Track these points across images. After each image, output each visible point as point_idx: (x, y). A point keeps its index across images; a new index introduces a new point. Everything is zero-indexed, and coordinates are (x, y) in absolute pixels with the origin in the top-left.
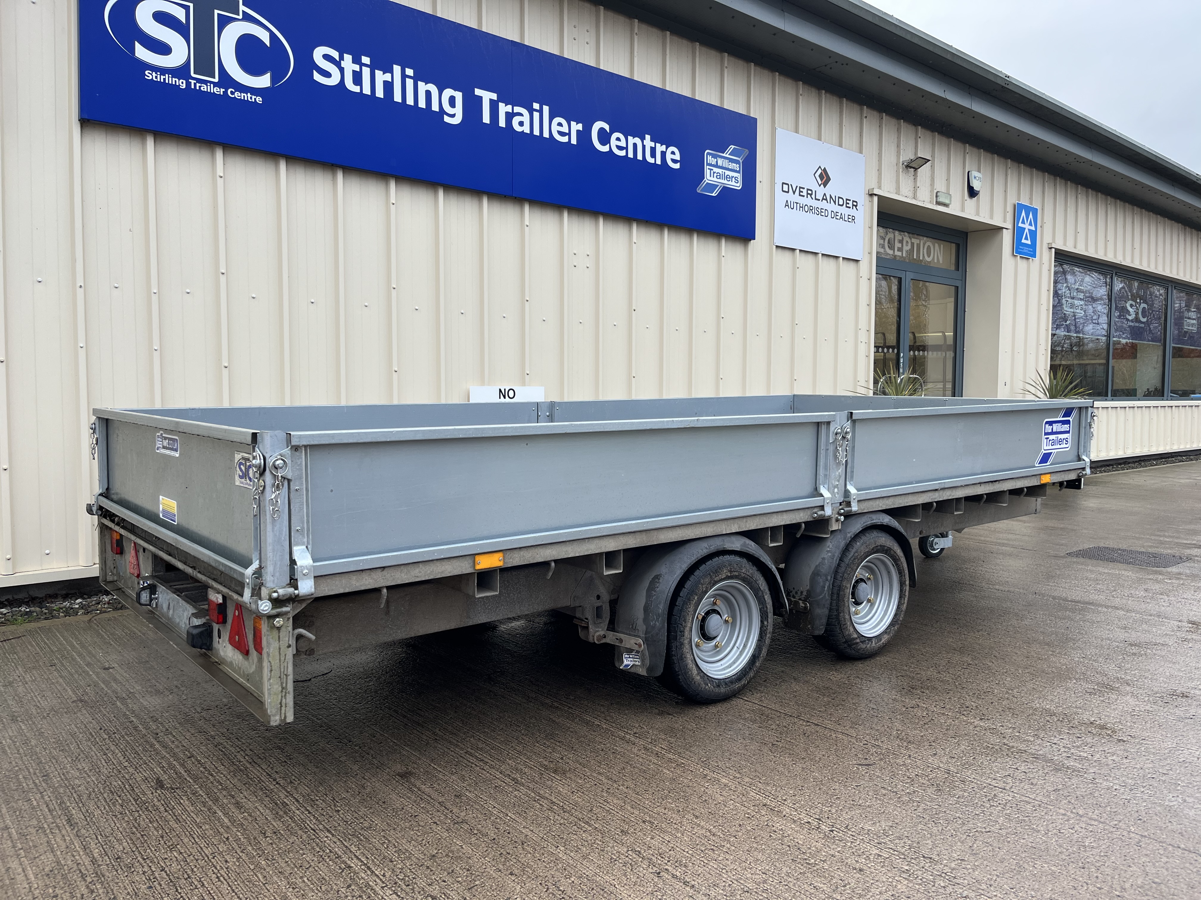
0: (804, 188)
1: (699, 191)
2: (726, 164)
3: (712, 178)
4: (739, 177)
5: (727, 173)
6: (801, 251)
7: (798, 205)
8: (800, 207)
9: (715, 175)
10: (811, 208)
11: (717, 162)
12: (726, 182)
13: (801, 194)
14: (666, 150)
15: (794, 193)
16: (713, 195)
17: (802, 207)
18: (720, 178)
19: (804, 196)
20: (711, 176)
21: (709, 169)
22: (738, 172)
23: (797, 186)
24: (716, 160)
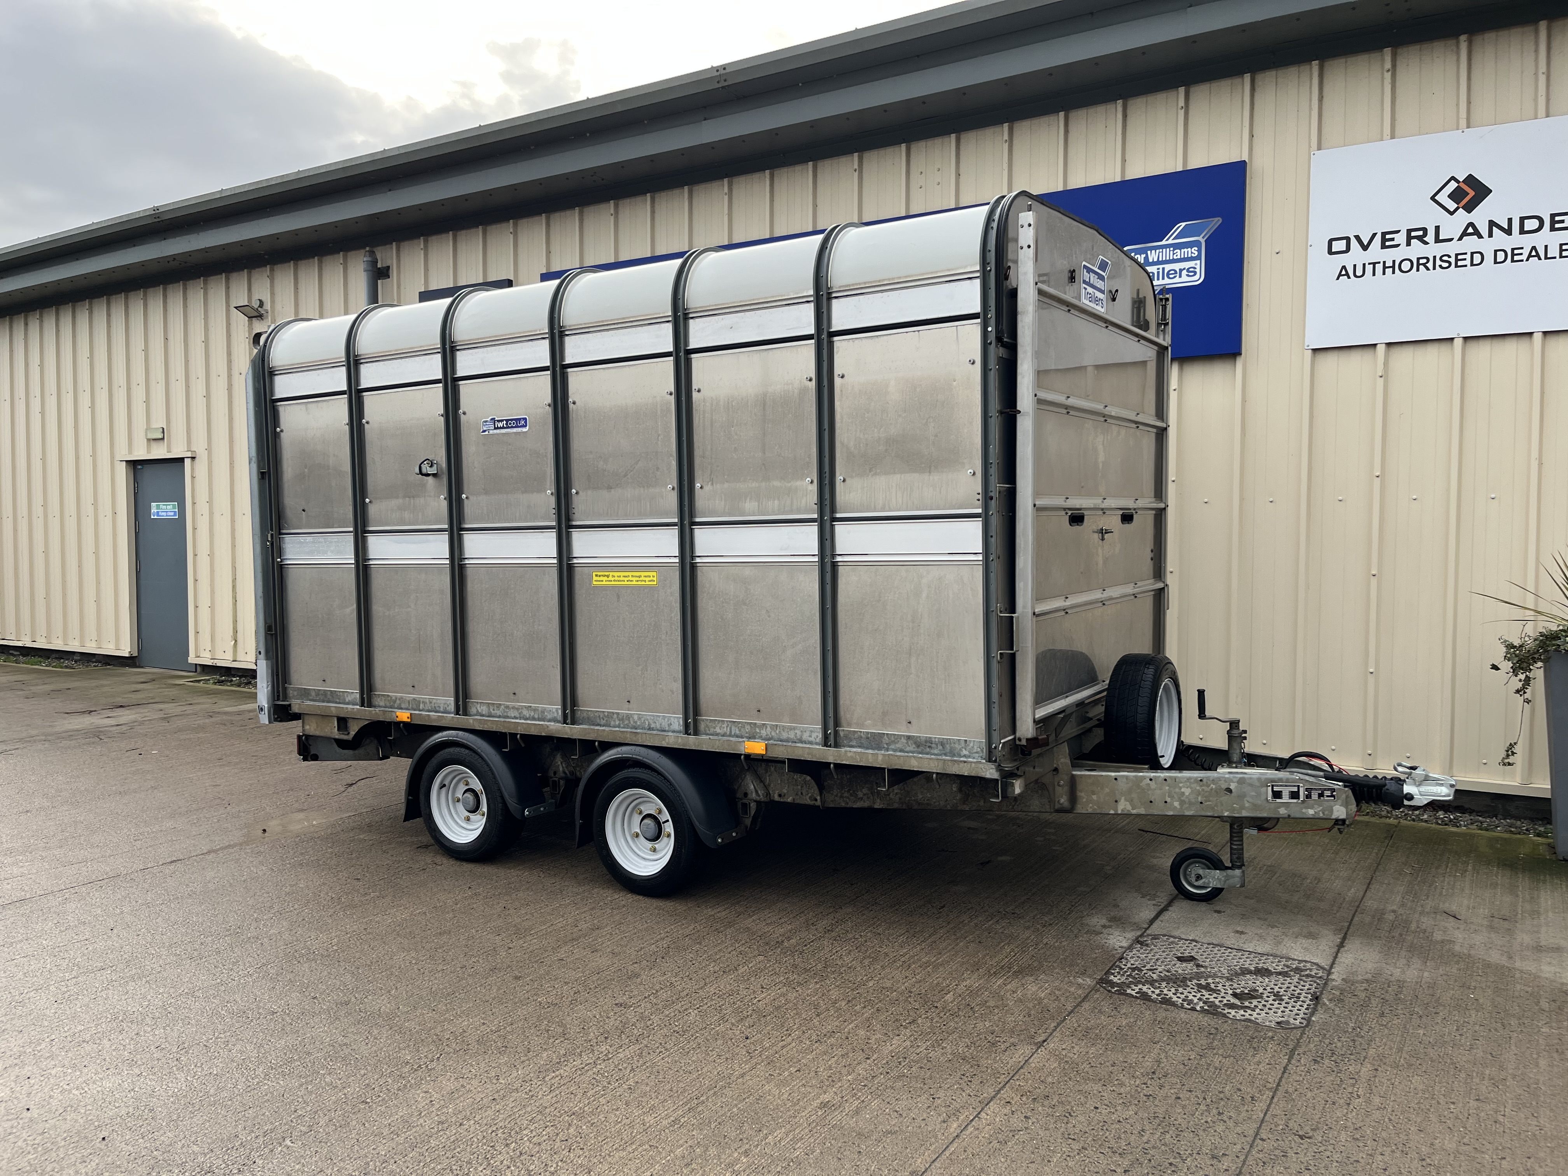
0: (1398, 232)
6: (1389, 345)
7: (1379, 267)
8: (1385, 268)
10: (1425, 261)
13: (1387, 244)
15: (1365, 248)
17: (1393, 267)
19: (1398, 245)
22: (1198, 258)
23: (1374, 235)
24: (1143, 256)
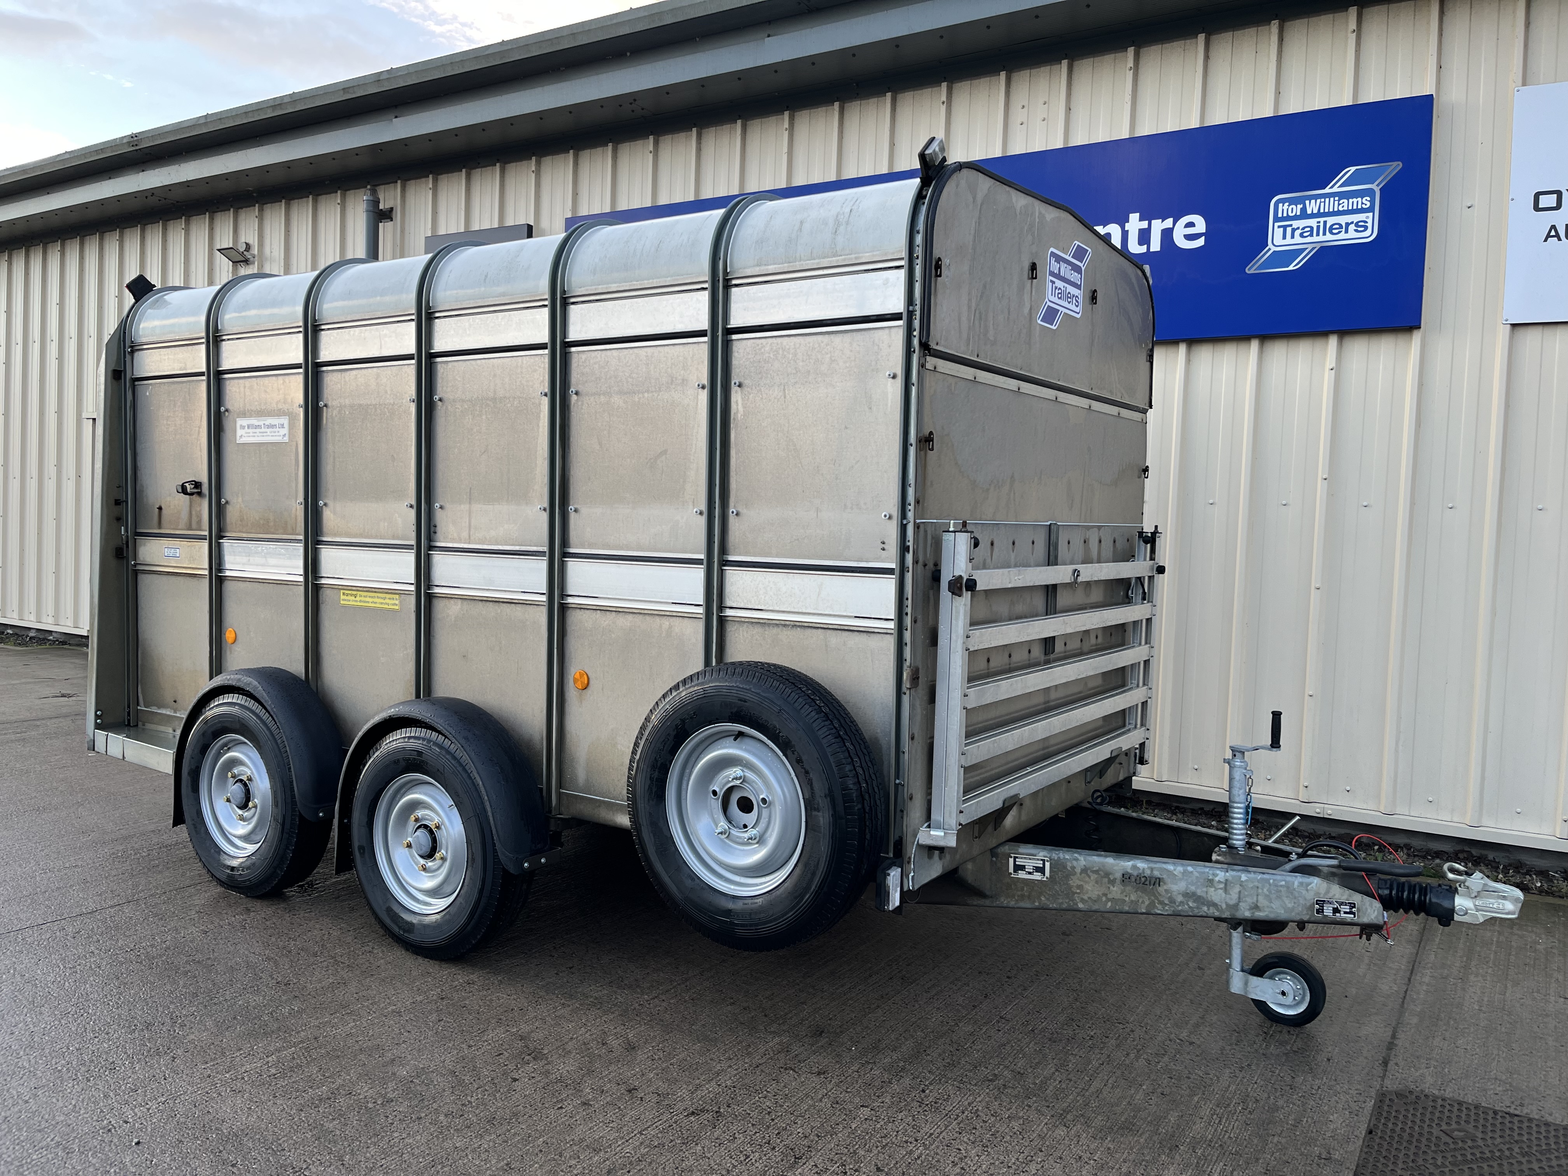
1: (1252, 271)
2: (1331, 205)
3: (1289, 240)
4: (1370, 221)
5: (1331, 221)
9: (1297, 233)
11: (1304, 209)
12: (1329, 237)
14: (1174, 225)
16: (1291, 268)
18: (1311, 235)
20: (1284, 237)
21: (1279, 227)
24: (1300, 206)
